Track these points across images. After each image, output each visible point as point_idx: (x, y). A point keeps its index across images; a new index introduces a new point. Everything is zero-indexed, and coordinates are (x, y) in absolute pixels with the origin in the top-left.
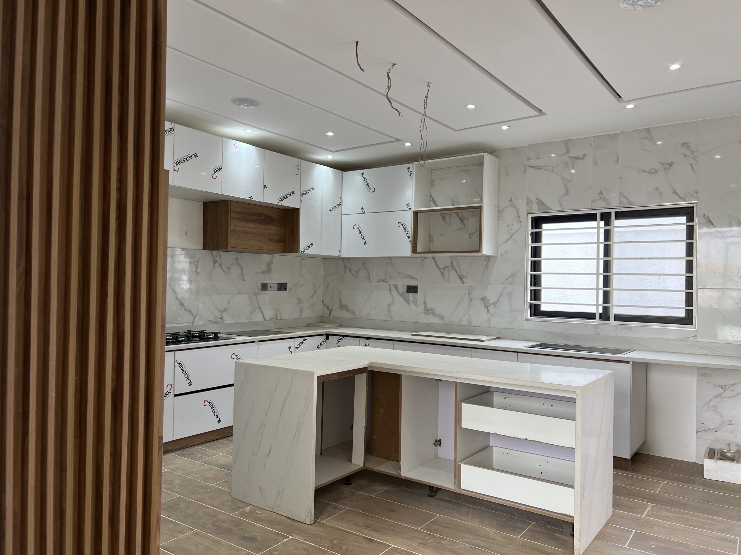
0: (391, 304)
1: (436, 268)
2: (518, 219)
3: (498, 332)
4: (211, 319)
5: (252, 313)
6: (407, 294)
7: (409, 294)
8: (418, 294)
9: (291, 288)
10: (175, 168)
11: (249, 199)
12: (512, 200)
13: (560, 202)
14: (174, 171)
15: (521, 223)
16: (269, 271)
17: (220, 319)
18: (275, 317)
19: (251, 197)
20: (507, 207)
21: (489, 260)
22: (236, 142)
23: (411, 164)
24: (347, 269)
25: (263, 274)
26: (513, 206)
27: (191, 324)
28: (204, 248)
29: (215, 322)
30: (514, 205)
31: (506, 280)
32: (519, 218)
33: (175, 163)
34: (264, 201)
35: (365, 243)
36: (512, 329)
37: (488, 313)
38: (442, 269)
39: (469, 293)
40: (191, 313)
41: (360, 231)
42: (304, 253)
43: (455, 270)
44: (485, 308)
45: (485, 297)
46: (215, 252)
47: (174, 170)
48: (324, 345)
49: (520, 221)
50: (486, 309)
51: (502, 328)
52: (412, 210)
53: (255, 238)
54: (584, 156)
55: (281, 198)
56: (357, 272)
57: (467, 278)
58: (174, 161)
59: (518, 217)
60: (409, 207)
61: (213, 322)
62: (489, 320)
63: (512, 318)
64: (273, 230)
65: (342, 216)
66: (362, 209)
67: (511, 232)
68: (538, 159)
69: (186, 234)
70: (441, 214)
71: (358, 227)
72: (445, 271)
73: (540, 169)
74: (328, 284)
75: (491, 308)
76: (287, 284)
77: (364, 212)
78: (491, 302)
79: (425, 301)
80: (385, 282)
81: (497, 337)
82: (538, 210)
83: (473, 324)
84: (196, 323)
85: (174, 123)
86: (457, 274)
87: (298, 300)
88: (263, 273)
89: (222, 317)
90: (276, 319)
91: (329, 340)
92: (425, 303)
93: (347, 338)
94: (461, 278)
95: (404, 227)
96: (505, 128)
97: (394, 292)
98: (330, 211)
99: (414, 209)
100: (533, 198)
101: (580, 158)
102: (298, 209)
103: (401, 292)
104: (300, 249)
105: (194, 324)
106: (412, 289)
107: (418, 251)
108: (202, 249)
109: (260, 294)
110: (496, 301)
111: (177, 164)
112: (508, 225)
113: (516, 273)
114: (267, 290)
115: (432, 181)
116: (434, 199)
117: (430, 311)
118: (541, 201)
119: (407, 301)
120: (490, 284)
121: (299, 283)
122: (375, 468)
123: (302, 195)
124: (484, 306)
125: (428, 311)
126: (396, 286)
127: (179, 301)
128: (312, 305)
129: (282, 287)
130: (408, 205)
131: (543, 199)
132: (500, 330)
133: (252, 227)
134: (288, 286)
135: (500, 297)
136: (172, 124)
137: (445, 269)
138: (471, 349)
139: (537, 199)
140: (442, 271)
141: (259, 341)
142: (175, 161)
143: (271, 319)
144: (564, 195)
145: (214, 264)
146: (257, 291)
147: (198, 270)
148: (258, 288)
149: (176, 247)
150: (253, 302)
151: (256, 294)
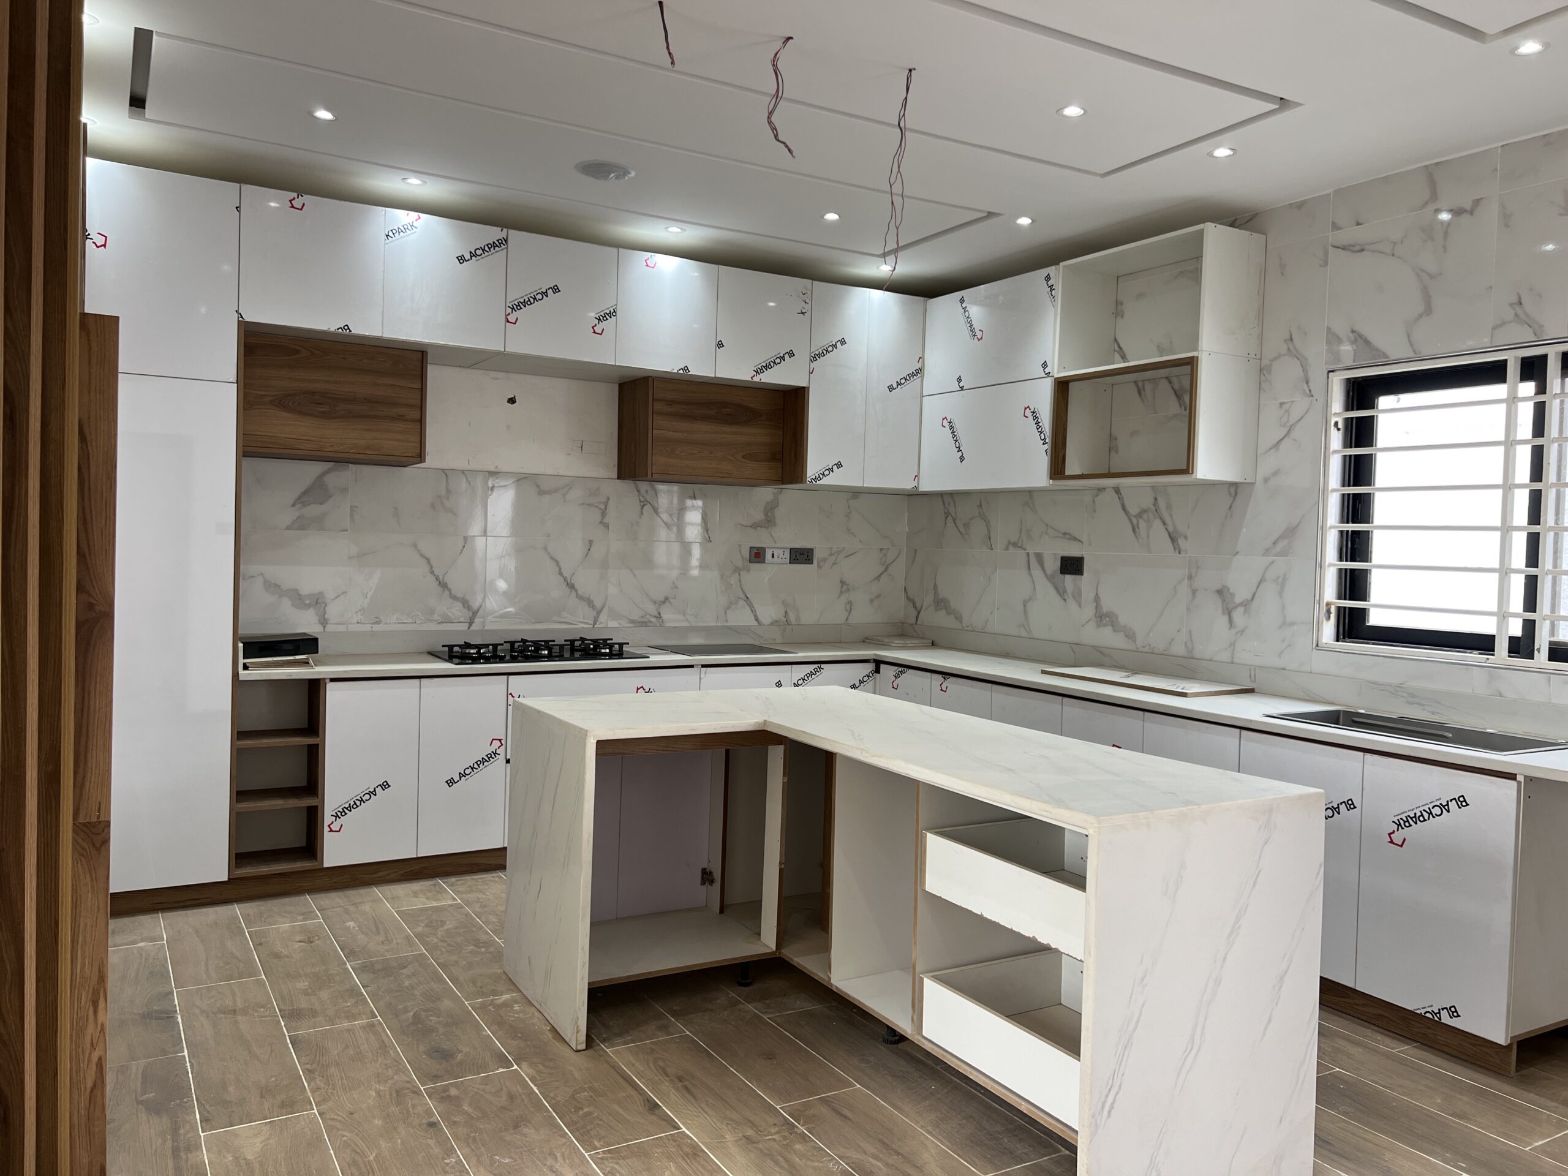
0: (1030, 599)
1: (1122, 512)
2: (1305, 386)
3: (1250, 676)
4: (636, 618)
5: (729, 608)
6: (1062, 576)
7: (1064, 577)
8: (1083, 577)
9: (825, 560)
10: (508, 317)
11: (681, 372)
12: (1293, 337)
13: (1409, 336)
14: (507, 323)
15: (1312, 396)
16: (768, 521)
17: (655, 617)
18: (784, 619)
19: (686, 369)
20: (1280, 356)
21: (1236, 494)
22: (650, 256)
23: (1053, 267)
24: (950, 518)
25: (754, 528)
26: (1294, 353)
27: (592, 626)
28: (620, 477)
29: (643, 624)
30: (1296, 350)
31: (1274, 543)
32: (1307, 383)
33: (509, 307)
34: (717, 376)
35: (962, 459)
36: (1284, 669)
37: (1230, 628)
38: (1135, 517)
39: (1190, 577)
40: (590, 603)
41: (953, 432)
42: (818, 482)
43: (1161, 518)
44: (1224, 613)
45: (1226, 587)
46: (644, 486)
47: (508, 321)
48: (870, 684)
49: (1310, 391)
50: (1225, 618)
51: (1261, 667)
52: (1053, 376)
53: (711, 453)
54: (1477, 202)
55: (759, 366)
56: (967, 525)
57: (1186, 538)
58: (507, 302)
59: (1305, 383)
60: (1047, 371)
61: (639, 622)
62: (1233, 644)
63: (1284, 641)
64: (757, 435)
65: (924, 398)
66: (959, 380)
67: (1288, 421)
68: (1358, 224)
69: (582, 447)
70: (1135, 382)
71: (950, 423)
72: (1141, 521)
73: (1363, 250)
74: (916, 550)
75: (1238, 615)
76: (813, 549)
77: (962, 388)
78: (1238, 600)
79: (1097, 594)
80: (1019, 547)
81: (1242, 689)
82: (1354, 361)
83: (1197, 654)
84: (601, 623)
85: (506, 228)
86: (1166, 529)
87: (840, 585)
88: (755, 526)
89: (659, 614)
90: (786, 623)
91: (879, 673)
92: (1097, 599)
93: (911, 671)
94: (1173, 539)
95: (1035, 418)
96: (1222, 152)
97: (1037, 573)
98: (891, 388)
99: (1058, 373)
100: (1342, 329)
101: (1466, 211)
102: (803, 388)
103: (1049, 572)
104: (808, 476)
105: (596, 626)
106: (1072, 566)
107: (1066, 474)
108: (616, 477)
109: (748, 571)
110: (1249, 597)
111: (514, 308)
112: (1282, 404)
113: (1297, 526)
114: (763, 562)
115: (1118, 303)
116: (1121, 346)
117: (1107, 619)
118: (1360, 336)
119: (1061, 592)
120: (1238, 553)
121: (844, 549)
122: (795, 959)
123: (814, 358)
124: (1223, 611)
125: (1103, 618)
126: (1039, 557)
127: (565, 579)
128: (878, 596)
129: (801, 556)
130: (1045, 365)
131: (1366, 331)
132: (1255, 670)
133: (703, 430)
134: (817, 556)
135: (1258, 587)
136: (502, 231)
137: (1141, 517)
138: (1142, 713)
139: (1353, 331)
140: (1135, 521)
141: (703, 666)
142: (510, 303)
143: (775, 623)
144: (1420, 316)
145: (642, 509)
146: (740, 564)
147: (606, 520)
148: (742, 557)
149: (560, 474)
150: (732, 585)
151: (737, 570)
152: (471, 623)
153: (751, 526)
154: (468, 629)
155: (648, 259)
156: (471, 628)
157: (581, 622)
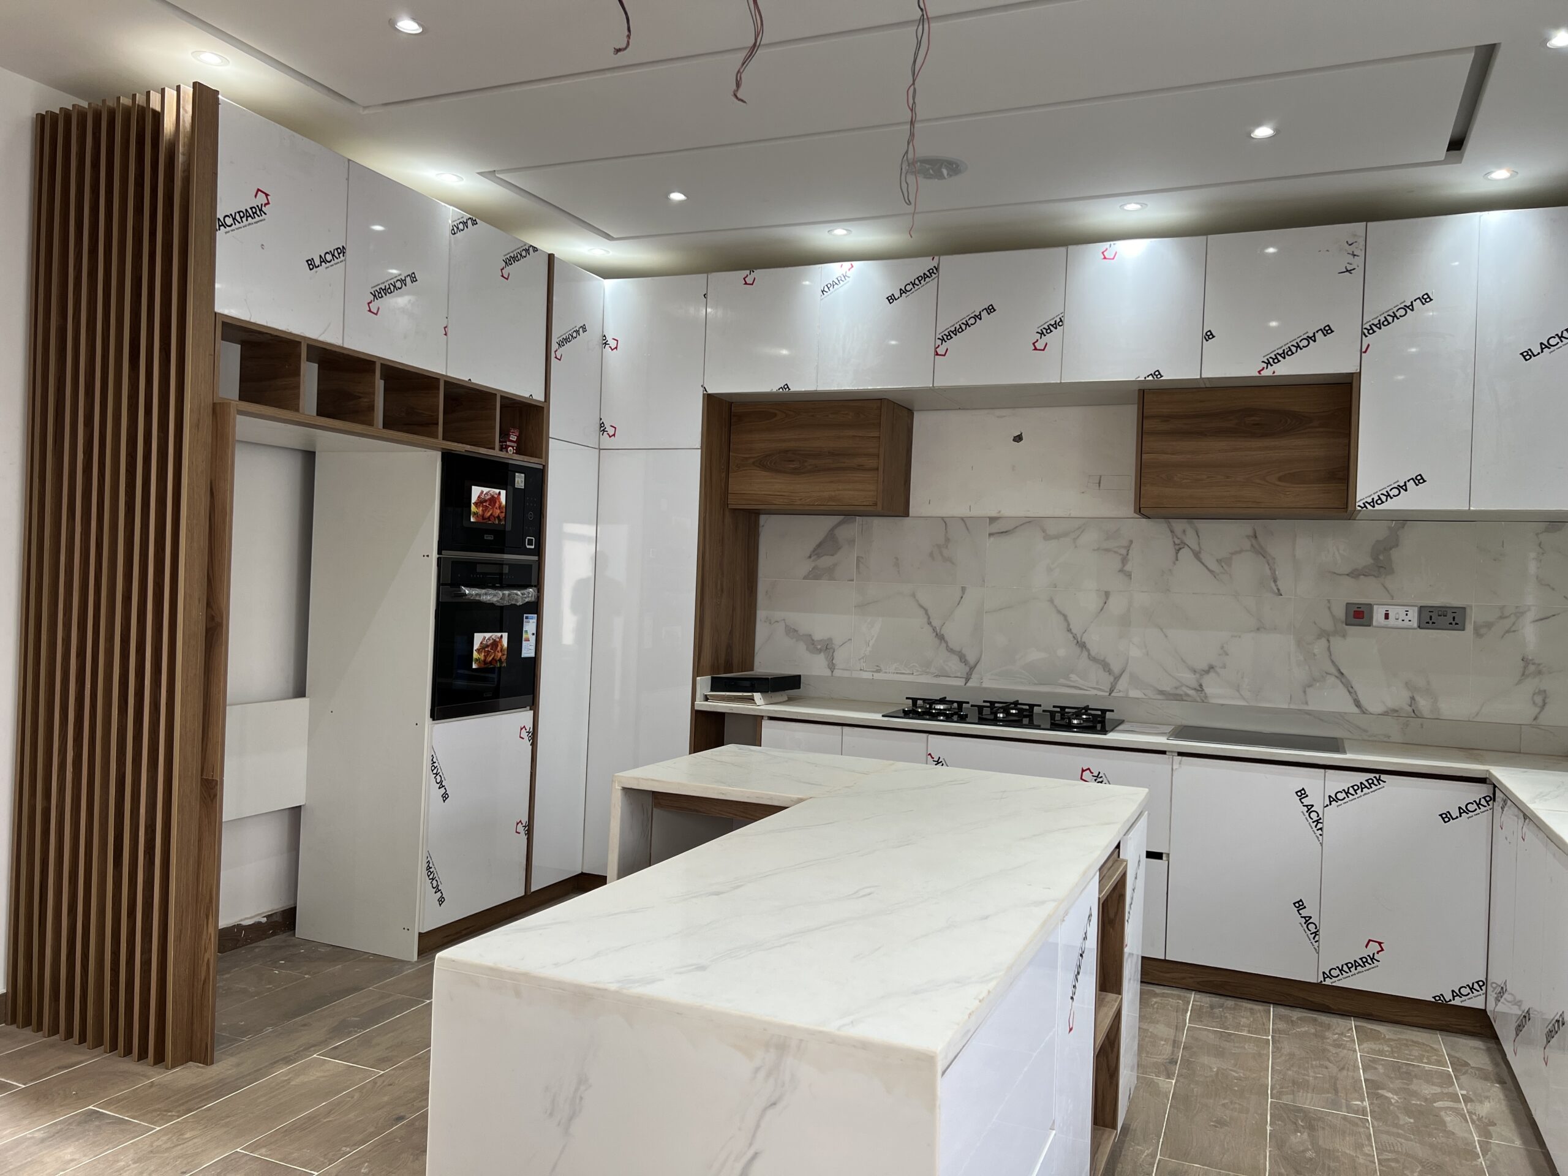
4: (1167, 689)
5: (1310, 686)
9: (1489, 625)
10: (937, 350)
11: (1150, 378)
14: (937, 357)
16: (1379, 567)
17: (1195, 689)
18: (1410, 709)
19: (1157, 374)
22: (1108, 246)
25: (1353, 577)
27: (1108, 694)
29: (1178, 697)
33: (939, 339)
40: (1106, 666)
42: (1382, 507)
46: (1177, 525)
47: (939, 355)
53: (1228, 477)
55: (1272, 355)
58: (937, 334)
61: (1170, 694)
69: (1099, 483)
76: (1464, 608)
84: (1120, 691)
85: (937, 255)
87: (1522, 664)
88: (1355, 574)
89: (1201, 686)
90: (1413, 715)
98: (1527, 355)
102: (1352, 374)
104: (1357, 500)
105: (1112, 695)
109: (1344, 636)
111: (944, 339)
114: (1369, 624)
123: (1368, 330)
127: (1076, 637)
129: (1442, 618)
134: (1473, 618)
142: (939, 334)
143: (1392, 713)
145: (1177, 553)
146: (1328, 625)
147: (1128, 568)
148: (1333, 617)
149: (1072, 515)
150: (1315, 655)
151: (1324, 634)
152: (967, 680)
153: (1348, 575)
154: (965, 685)
155: (1107, 249)
156: (968, 685)
157: (1094, 688)
